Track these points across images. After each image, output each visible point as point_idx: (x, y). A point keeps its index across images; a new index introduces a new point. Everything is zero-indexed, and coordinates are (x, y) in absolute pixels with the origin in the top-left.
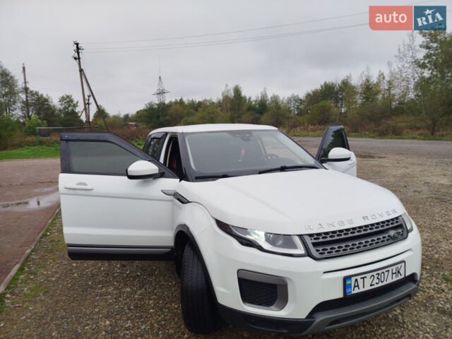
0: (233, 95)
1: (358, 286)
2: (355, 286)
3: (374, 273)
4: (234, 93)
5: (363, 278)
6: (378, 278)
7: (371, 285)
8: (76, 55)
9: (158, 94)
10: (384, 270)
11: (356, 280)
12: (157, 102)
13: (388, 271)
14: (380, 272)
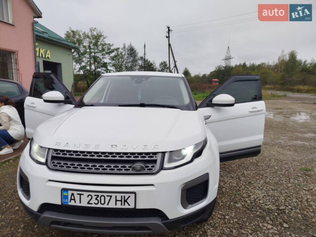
0: (288, 58)
1: (74, 199)
2: (71, 199)
3: (93, 194)
4: (289, 57)
5: (80, 195)
6: (96, 199)
7: (88, 203)
8: (167, 35)
9: (226, 59)
10: (105, 195)
11: (73, 194)
12: (224, 65)
13: (111, 196)
14: (100, 194)
